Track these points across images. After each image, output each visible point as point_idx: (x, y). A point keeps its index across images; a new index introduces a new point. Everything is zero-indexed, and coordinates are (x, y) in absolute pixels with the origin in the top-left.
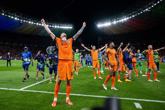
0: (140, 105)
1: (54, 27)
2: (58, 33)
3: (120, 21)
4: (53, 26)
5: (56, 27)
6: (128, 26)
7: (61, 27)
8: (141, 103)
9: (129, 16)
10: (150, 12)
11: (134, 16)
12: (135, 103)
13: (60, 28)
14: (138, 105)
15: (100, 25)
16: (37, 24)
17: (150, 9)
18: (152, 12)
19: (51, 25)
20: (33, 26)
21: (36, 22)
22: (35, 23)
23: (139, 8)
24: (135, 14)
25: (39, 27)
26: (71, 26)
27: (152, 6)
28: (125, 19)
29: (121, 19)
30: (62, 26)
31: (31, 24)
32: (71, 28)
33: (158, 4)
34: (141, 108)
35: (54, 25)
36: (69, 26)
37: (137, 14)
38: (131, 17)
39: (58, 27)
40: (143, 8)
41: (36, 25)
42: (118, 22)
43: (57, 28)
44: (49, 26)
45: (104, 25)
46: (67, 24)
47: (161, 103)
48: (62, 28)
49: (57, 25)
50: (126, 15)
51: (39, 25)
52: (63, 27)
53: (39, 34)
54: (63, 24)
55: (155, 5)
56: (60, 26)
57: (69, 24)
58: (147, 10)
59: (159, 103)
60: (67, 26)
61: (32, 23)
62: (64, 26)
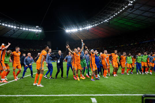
0: (95, 100)
2: (27, 35)
3: (85, 28)
4: (21, 28)
5: (24, 29)
6: (91, 33)
7: (30, 30)
8: (97, 98)
9: (93, 25)
10: (108, 23)
11: (96, 25)
12: (91, 98)
13: (28, 31)
14: (94, 100)
15: (68, 31)
16: (3, 24)
17: (108, 21)
18: (109, 23)
19: (19, 27)
21: (1, 23)
23: (101, 18)
24: (97, 23)
26: (41, 30)
27: (110, 18)
28: (89, 27)
29: (86, 26)
30: (31, 28)
32: (40, 31)
33: (114, 17)
34: (96, 102)
35: (23, 27)
36: (39, 29)
37: (99, 24)
38: (94, 26)
39: (27, 29)
40: (103, 19)
41: (1, 25)
42: (83, 29)
44: (17, 28)
45: (71, 30)
47: (112, 96)
48: (31, 31)
49: (26, 28)
50: (91, 23)
51: (4, 26)
52: (32, 30)
53: (5, 35)
54: (32, 27)
55: (112, 17)
56: (29, 28)
58: (106, 20)
59: (111, 96)
60: (36, 29)
62: (33, 29)
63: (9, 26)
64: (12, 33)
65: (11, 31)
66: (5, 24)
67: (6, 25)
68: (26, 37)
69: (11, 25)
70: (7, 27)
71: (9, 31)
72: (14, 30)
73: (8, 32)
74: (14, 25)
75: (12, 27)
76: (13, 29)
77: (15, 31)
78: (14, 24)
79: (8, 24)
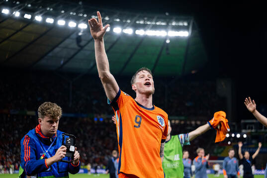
1: (111, 33)
2: (128, 56)
5: (118, 30)
7: (141, 32)
13: (135, 36)
16: (39, 18)
20: (21, 26)
21: (32, 11)
22: (28, 16)
25: (44, 30)
30: (144, 26)
31: (10, 17)
32: (185, 34)
35: (112, 24)
36: (178, 28)
39: (129, 31)
41: (31, 22)
43: (124, 35)
46: (168, 20)
48: (146, 37)
49: (123, 25)
51: (44, 24)
52: (151, 33)
53: (44, 62)
54: (150, 19)
56: (136, 27)
57: (177, 20)
60: (165, 28)
61: (17, 14)
62: (155, 27)
63: (61, 23)
64: (72, 53)
65: (67, 42)
66: (47, 15)
67: (50, 21)
68: (126, 64)
69: (68, 18)
70: (54, 27)
71: (62, 45)
72: (79, 39)
73: (57, 50)
74: (77, 19)
75: (72, 24)
76: (74, 36)
77: (82, 43)
78: (77, 13)
79: (55, 15)
